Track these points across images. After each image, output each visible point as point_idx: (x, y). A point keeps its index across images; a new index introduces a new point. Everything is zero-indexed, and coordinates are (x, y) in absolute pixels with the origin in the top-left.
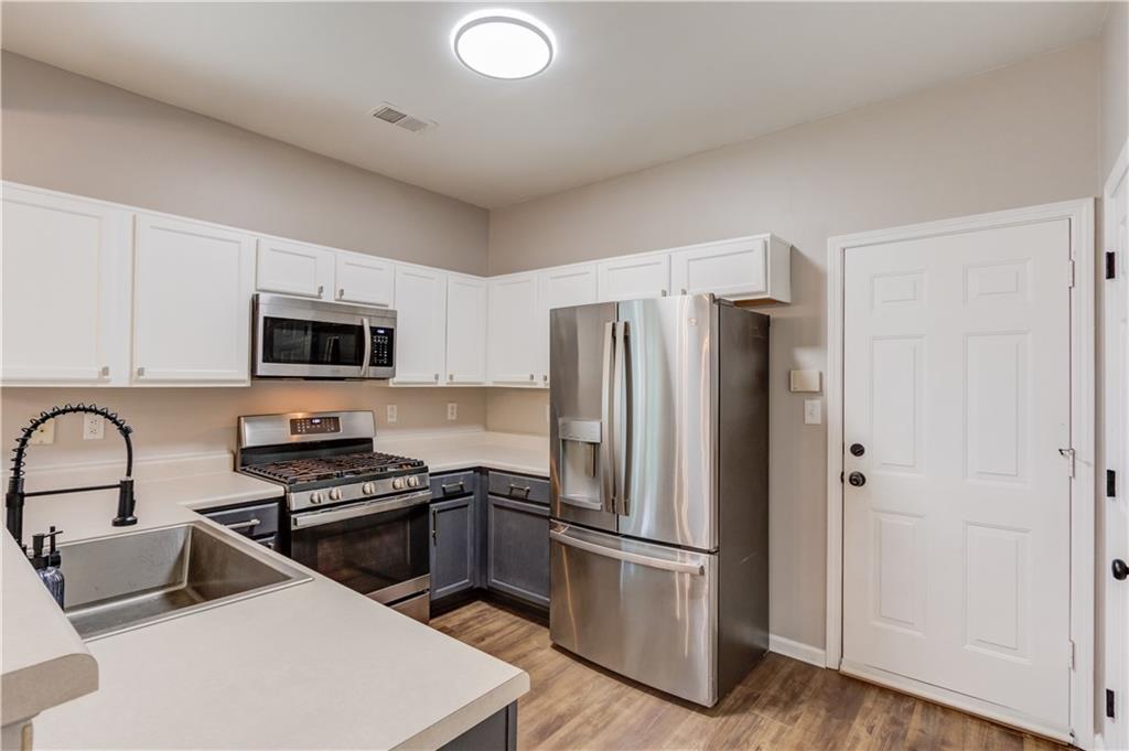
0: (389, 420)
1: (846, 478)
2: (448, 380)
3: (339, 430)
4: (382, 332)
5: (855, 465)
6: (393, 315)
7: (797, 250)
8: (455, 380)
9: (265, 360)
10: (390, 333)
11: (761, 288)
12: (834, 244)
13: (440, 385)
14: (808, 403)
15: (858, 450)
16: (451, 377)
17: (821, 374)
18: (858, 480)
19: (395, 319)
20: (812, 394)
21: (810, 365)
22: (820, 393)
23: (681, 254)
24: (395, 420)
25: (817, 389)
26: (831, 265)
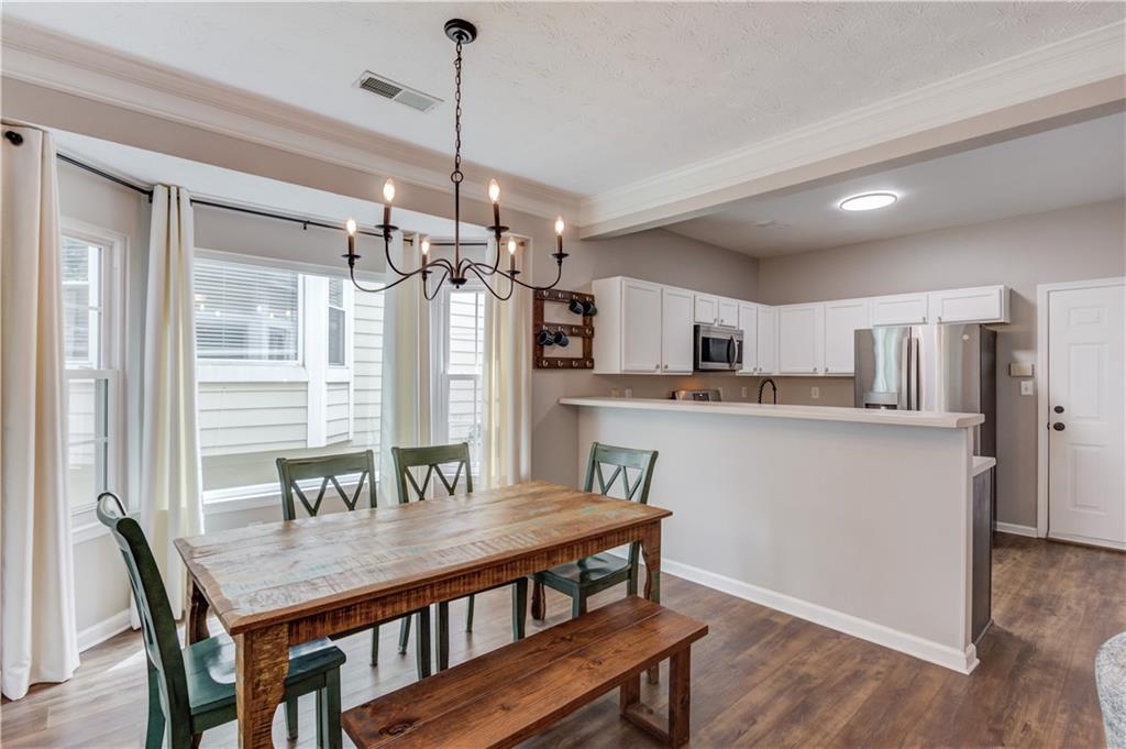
1: (1051, 426)
2: (759, 372)
4: (738, 343)
5: (1057, 418)
7: (1015, 293)
9: (703, 360)
10: (741, 344)
11: (997, 316)
12: (1041, 289)
14: (1023, 383)
15: (1059, 410)
16: (761, 370)
17: (1033, 366)
18: (1059, 427)
20: (1027, 378)
21: (1024, 359)
22: (1032, 377)
23: (936, 296)
25: (1030, 374)
26: (1040, 302)
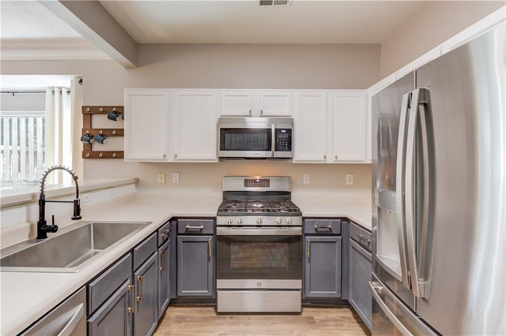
0: (305, 182)
2: (335, 160)
3: (269, 187)
4: (284, 131)
6: (291, 121)
8: (338, 159)
9: (221, 150)
10: (289, 131)
13: (328, 162)
16: (336, 158)
19: (293, 123)
24: (308, 182)
